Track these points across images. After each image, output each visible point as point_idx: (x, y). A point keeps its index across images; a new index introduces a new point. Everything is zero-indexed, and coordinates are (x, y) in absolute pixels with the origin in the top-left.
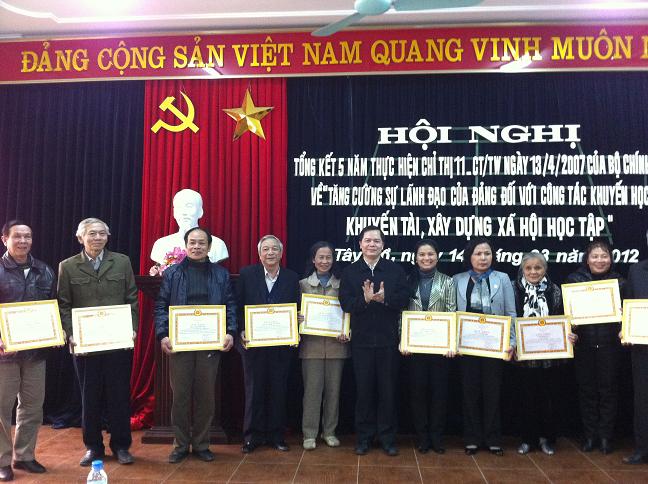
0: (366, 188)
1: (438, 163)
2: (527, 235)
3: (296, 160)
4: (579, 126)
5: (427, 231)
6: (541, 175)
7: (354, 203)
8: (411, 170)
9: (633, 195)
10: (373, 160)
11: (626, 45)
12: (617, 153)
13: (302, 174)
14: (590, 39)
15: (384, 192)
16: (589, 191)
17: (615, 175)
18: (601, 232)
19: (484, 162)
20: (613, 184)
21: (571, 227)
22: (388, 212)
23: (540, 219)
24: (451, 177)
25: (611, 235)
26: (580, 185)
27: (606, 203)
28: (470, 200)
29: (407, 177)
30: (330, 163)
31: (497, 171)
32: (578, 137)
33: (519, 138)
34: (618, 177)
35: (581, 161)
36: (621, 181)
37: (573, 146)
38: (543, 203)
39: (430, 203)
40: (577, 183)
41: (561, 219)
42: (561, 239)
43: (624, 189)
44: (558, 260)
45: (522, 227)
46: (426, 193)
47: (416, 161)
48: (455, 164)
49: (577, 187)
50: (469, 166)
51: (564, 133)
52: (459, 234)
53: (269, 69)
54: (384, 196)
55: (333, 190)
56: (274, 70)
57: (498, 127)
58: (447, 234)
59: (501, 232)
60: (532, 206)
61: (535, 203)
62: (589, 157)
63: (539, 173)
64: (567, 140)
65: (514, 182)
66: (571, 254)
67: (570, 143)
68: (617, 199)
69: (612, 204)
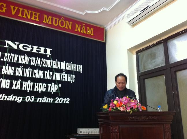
2: (25, 89)
4: (51, 49)
6: (34, 65)
9: (69, 78)
11: (70, 25)
12: (64, 62)
14: (58, 19)
16: (53, 74)
18: (56, 90)
19: (10, 56)
20: (62, 73)
21: (44, 87)
23: (32, 83)
25: (60, 92)
26: (50, 72)
27: (59, 80)
31: (15, 61)
32: (50, 53)
33: (27, 49)
34: (64, 70)
35: (51, 62)
36: (65, 72)
38: (34, 76)
40: (49, 71)
41: (41, 84)
42: (40, 92)
43: (66, 75)
44: (38, 101)
45: (24, 86)
50: (3, 57)
51: (45, 51)
57: (18, 43)
60: (29, 77)
61: (30, 76)
62: (54, 61)
63: (34, 64)
64: (46, 54)
65: (22, 66)
66: (43, 99)
67: (47, 55)
68: (63, 79)
69: (61, 80)
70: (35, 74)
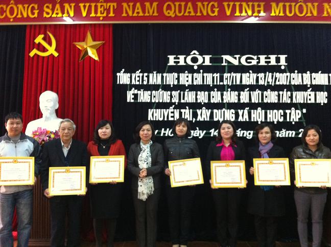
0: (161, 91)
1: (203, 77)
2: (255, 120)
3: (118, 74)
4: (286, 56)
5: (196, 118)
6: (264, 85)
7: (153, 101)
8: (187, 81)
9: (318, 97)
10: (165, 75)
11: (314, 7)
12: (308, 72)
13: (121, 83)
14: (293, 4)
15: (171, 94)
16: (292, 94)
17: (307, 85)
18: (299, 119)
19: (230, 77)
20: (306, 91)
21: (281, 116)
22: (173, 106)
23: (263, 111)
24: (211, 86)
25: (305, 121)
26: (287, 91)
27: (302, 102)
28: (222, 99)
29: (185, 85)
30: (139, 77)
31: (238, 83)
32: (286, 63)
33: (251, 62)
35: (287, 76)
36: (311, 89)
37: (283, 68)
38: (265, 101)
39: (199, 101)
40: (285, 90)
41: (275, 111)
42: (275, 123)
43: (313, 94)
45: (253, 116)
46: (196, 95)
47: (190, 75)
48: (213, 78)
49: (285, 92)
50: (222, 79)
51: (278, 60)
52: (215, 119)
53: (101, 18)
54: (171, 97)
55: (141, 92)
56: (105, 19)
57: (239, 56)
58: (208, 120)
59: (240, 119)
60: (259, 103)
61: (260, 101)
62: (292, 74)
63: (263, 83)
64: (279, 64)
65: (248, 89)
66: (281, 132)
67: (281, 66)
68: (308, 99)
69: (305, 102)
70: (266, 97)
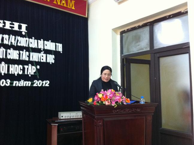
4: (27, 25)
6: (8, 44)
9: (48, 58)
12: (42, 40)
16: (29, 54)
17: (41, 49)
18: (34, 73)
20: (40, 53)
21: (21, 69)
23: (6, 65)
25: (38, 74)
26: (26, 51)
27: (37, 61)
32: (26, 30)
35: (27, 41)
36: (43, 52)
37: (24, 33)
38: (8, 57)
41: (16, 66)
42: (16, 75)
43: (45, 55)
44: (14, 85)
51: (20, 27)
60: (3, 58)
62: (30, 39)
64: (21, 30)
66: (20, 82)
68: (41, 59)
69: (39, 61)
70: (9, 54)
